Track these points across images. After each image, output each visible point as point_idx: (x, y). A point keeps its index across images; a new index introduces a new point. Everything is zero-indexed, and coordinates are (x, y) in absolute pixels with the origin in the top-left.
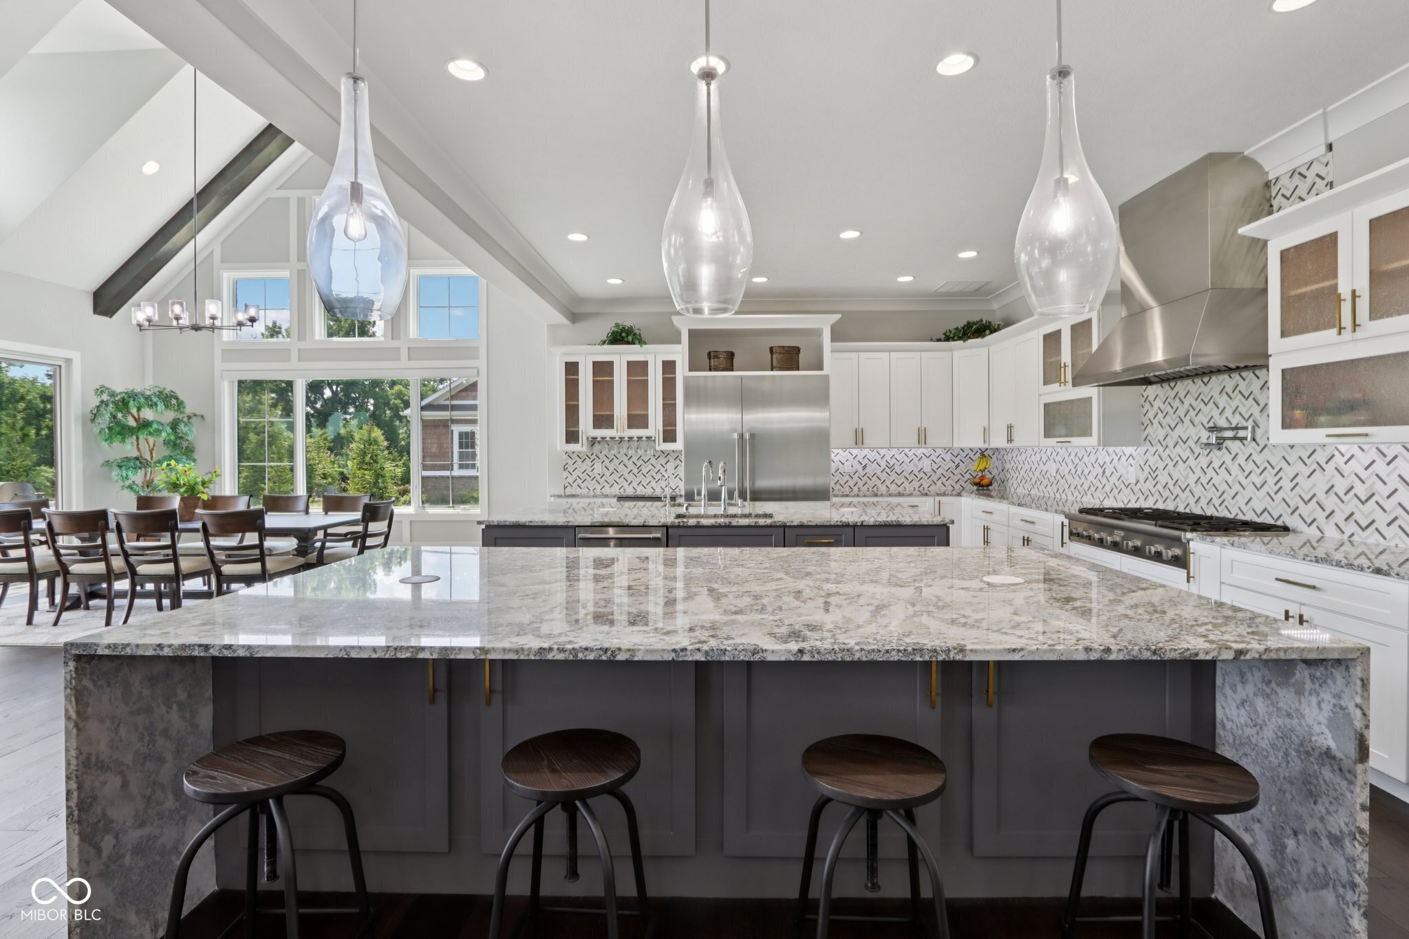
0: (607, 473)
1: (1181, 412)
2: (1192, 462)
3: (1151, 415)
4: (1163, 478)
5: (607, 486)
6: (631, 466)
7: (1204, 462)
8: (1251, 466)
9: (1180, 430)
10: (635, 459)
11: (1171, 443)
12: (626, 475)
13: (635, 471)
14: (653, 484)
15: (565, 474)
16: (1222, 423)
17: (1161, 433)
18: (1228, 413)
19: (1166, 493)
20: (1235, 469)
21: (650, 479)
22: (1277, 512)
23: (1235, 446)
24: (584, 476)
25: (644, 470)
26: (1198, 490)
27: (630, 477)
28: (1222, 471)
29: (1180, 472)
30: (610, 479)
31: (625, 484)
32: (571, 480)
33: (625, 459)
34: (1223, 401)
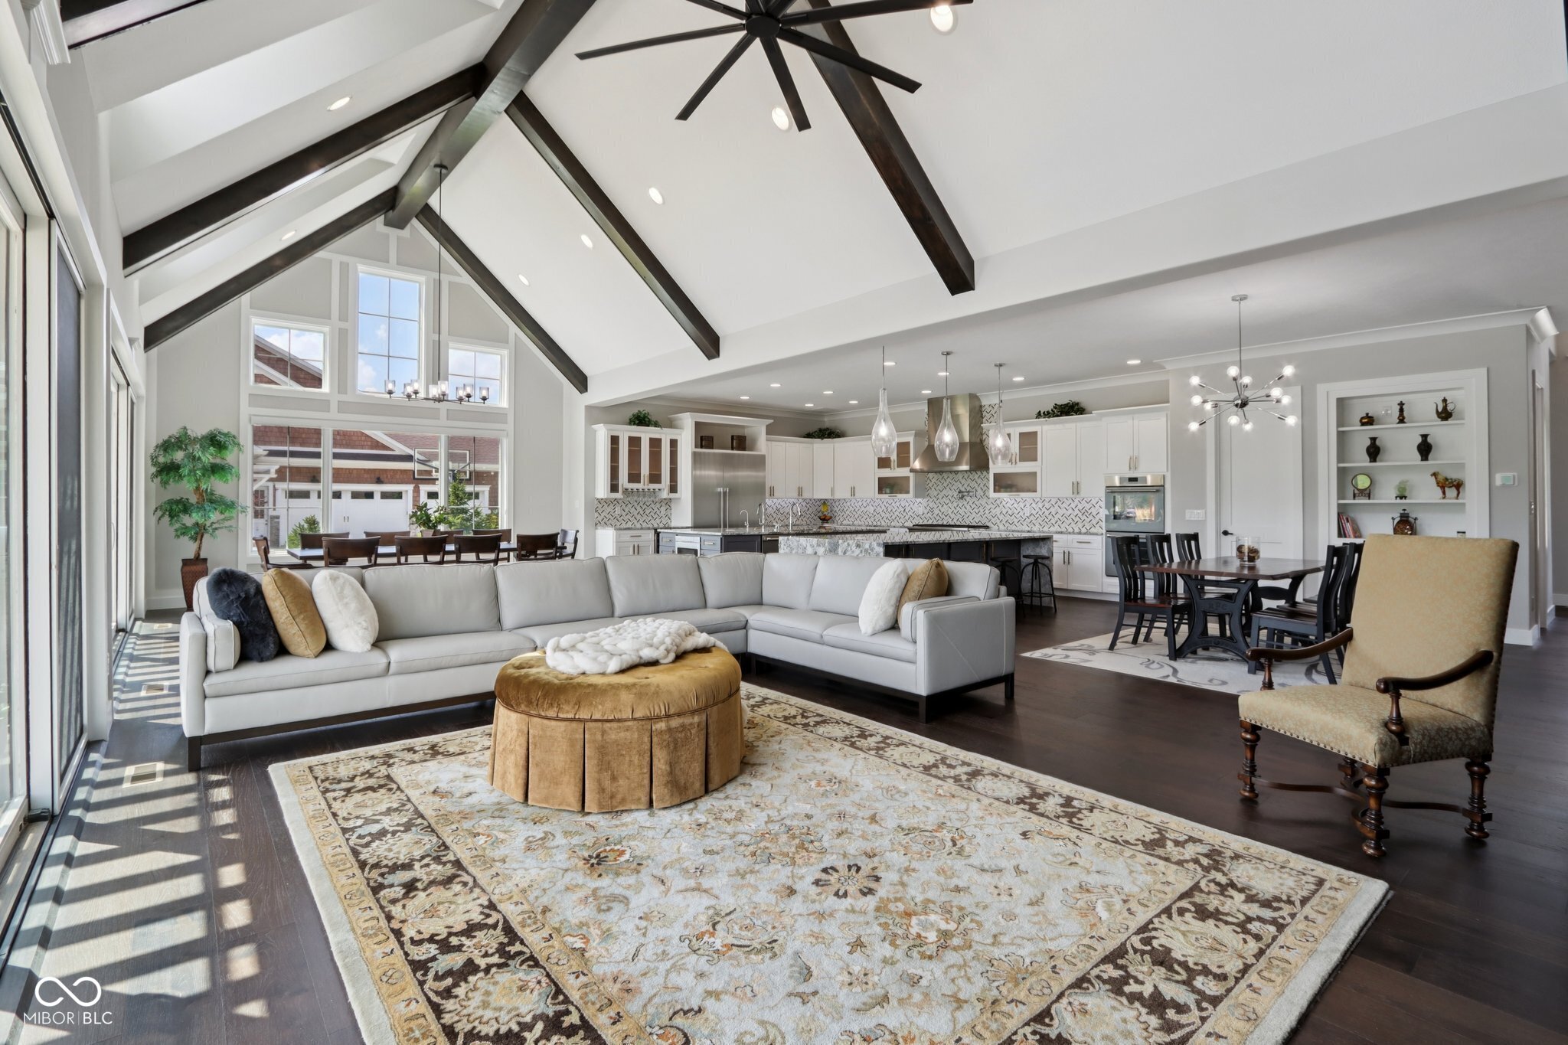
0: (624, 514)
1: (945, 485)
2: (950, 505)
3: (930, 485)
4: (936, 512)
5: (624, 523)
6: (639, 509)
7: (955, 504)
8: (974, 506)
9: (944, 492)
10: (641, 504)
11: (940, 497)
12: (636, 515)
13: (642, 512)
14: (652, 521)
15: (596, 515)
16: (963, 489)
17: (935, 493)
18: (965, 486)
19: (938, 518)
20: (968, 507)
21: (650, 518)
22: (984, 522)
23: (968, 499)
24: (609, 516)
25: (647, 512)
26: (953, 516)
27: (638, 517)
28: (963, 508)
29: (945, 509)
30: (626, 518)
31: (635, 522)
32: (600, 519)
33: (635, 504)
34: (963, 481)
